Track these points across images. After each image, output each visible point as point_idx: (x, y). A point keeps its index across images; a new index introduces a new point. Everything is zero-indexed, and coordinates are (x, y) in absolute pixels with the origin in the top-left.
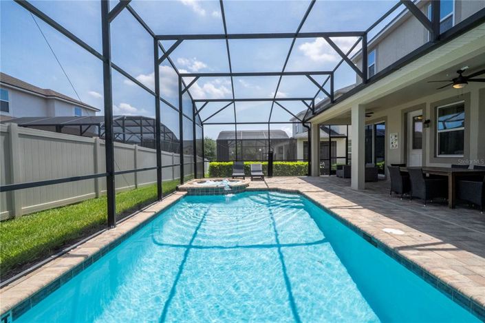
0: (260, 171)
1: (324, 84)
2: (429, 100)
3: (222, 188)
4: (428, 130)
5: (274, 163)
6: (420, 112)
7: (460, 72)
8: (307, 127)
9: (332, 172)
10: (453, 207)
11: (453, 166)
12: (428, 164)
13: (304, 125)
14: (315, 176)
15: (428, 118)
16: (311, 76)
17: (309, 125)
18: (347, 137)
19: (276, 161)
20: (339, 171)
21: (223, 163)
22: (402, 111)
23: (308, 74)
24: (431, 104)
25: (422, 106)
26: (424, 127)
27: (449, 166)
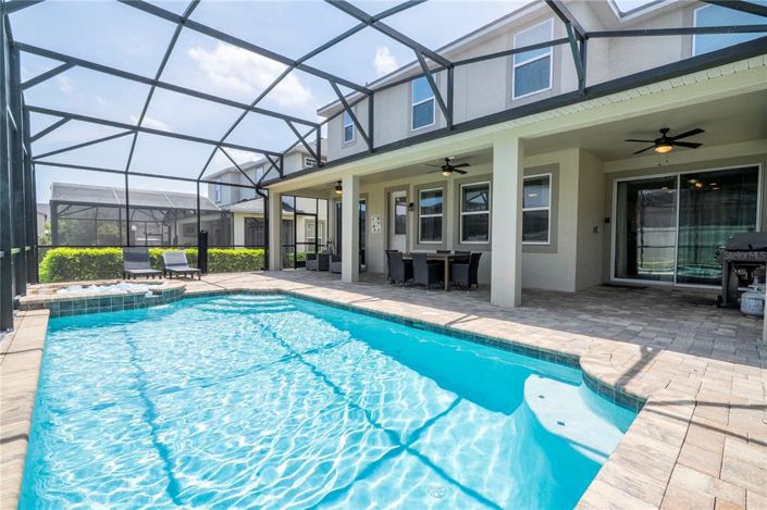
0: (184, 264)
1: (308, 135)
2: (413, 181)
3: (141, 296)
4: (412, 214)
5: (209, 251)
6: (403, 194)
7: (447, 160)
8: (263, 195)
9: (299, 264)
10: (448, 290)
11: (438, 252)
12: (412, 251)
13: (258, 192)
14: (276, 270)
15: (412, 201)
16: (293, 123)
17: (266, 193)
18: (316, 216)
19: (212, 247)
20: (311, 262)
21: (88, 251)
22: (386, 189)
23: (288, 119)
24: (415, 187)
25: (405, 187)
26: (408, 211)
27: (435, 252)
